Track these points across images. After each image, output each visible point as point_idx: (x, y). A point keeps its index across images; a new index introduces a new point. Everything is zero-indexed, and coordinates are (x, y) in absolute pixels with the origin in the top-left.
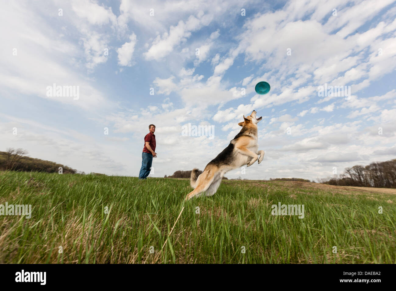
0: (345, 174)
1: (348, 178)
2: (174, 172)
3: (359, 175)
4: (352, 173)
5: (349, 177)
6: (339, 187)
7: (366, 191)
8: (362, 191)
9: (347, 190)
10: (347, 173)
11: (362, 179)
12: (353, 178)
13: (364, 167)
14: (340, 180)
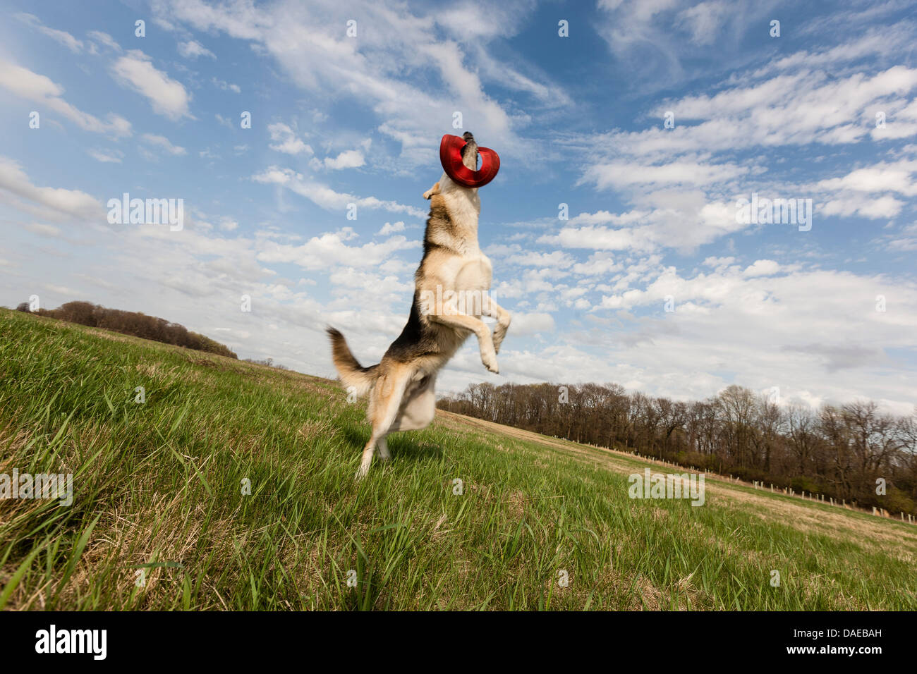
0: (466, 394)
1: (468, 401)
2: (65, 303)
3: (483, 400)
4: (475, 392)
5: (470, 399)
6: (449, 414)
7: (483, 426)
8: (477, 426)
9: (457, 420)
10: (469, 392)
11: (485, 406)
12: (474, 402)
13: (495, 388)
14: (455, 403)
